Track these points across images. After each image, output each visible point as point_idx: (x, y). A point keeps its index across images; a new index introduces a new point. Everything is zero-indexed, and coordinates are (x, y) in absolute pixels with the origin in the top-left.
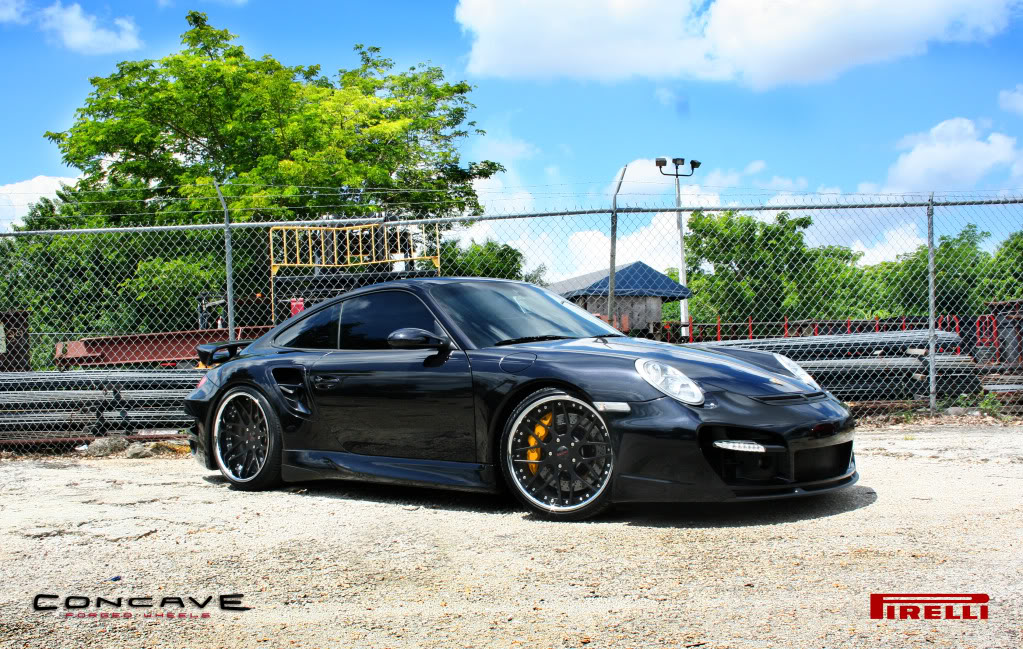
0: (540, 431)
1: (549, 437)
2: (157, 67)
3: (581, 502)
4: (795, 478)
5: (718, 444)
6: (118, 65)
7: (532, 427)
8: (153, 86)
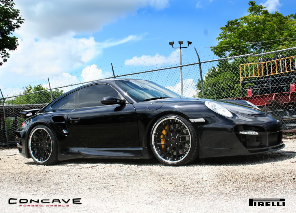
0: (164, 132)
1: (167, 134)
2: (239, 21)
3: (180, 159)
4: (269, 144)
5: (241, 133)
6: (227, 22)
7: (161, 131)
8: (239, 27)
